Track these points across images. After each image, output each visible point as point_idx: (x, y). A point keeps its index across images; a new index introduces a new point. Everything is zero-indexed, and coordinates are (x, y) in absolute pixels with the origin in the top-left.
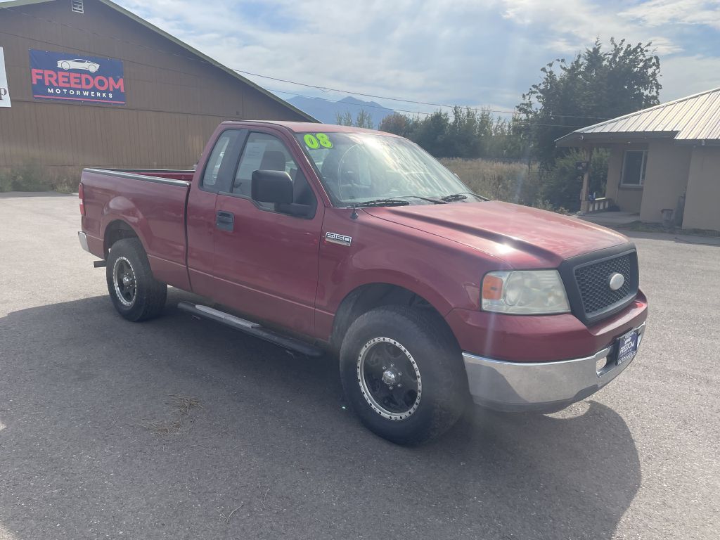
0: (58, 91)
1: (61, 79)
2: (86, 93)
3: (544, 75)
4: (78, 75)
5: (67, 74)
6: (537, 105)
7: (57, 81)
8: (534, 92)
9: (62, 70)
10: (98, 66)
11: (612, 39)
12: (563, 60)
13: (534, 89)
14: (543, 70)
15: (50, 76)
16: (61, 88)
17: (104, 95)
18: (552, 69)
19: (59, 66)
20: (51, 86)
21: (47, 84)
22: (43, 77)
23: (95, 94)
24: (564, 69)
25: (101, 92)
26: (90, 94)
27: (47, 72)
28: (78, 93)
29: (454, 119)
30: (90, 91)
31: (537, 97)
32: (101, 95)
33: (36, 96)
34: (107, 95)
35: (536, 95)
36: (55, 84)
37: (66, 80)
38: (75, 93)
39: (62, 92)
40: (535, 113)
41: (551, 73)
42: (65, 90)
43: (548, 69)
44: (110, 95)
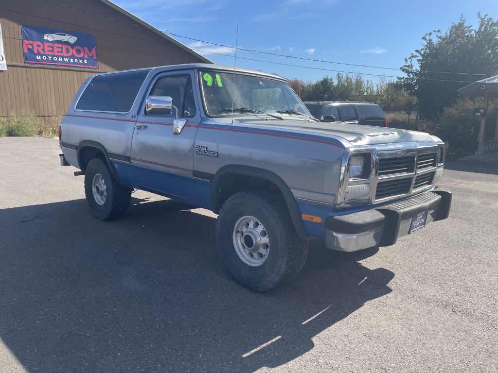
0: (45, 58)
1: (47, 49)
2: (66, 60)
3: (425, 43)
4: (60, 45)
5: (51, 45)
6: (417, 67)
7: (43, 50)
8: (416, 56)
9: (47, 41)
10: (76, 38)
11: (479, 13)
12: (439, 31)
13: (415, 54)
14: (424, 38)
15: (38, 46)
16: (47, 56)
17: (80, 61)
18: (431, 37)
19: (45, 38)
20: (39, 54)
21: (36, 52)
22: (33, 47)
23: (74, 60)
24: (440, 37)
25: (78, 59)
26: (69, 60)
27: (35, 43)
28: (60, 59)
29: (337, 83)
30: (69, 58)
31: (418, 60)
32: (78, 61)
33: (27, 62)
34: (83, 61)
35: (417, 58)
36: (42, 53)
37: (51, 49)
38: (58, 59)
39: (48, 58)
40: (415, 73)
41: (430, 40)
42: (50, 57)
43: (428, 38)
44: (86, 62)
